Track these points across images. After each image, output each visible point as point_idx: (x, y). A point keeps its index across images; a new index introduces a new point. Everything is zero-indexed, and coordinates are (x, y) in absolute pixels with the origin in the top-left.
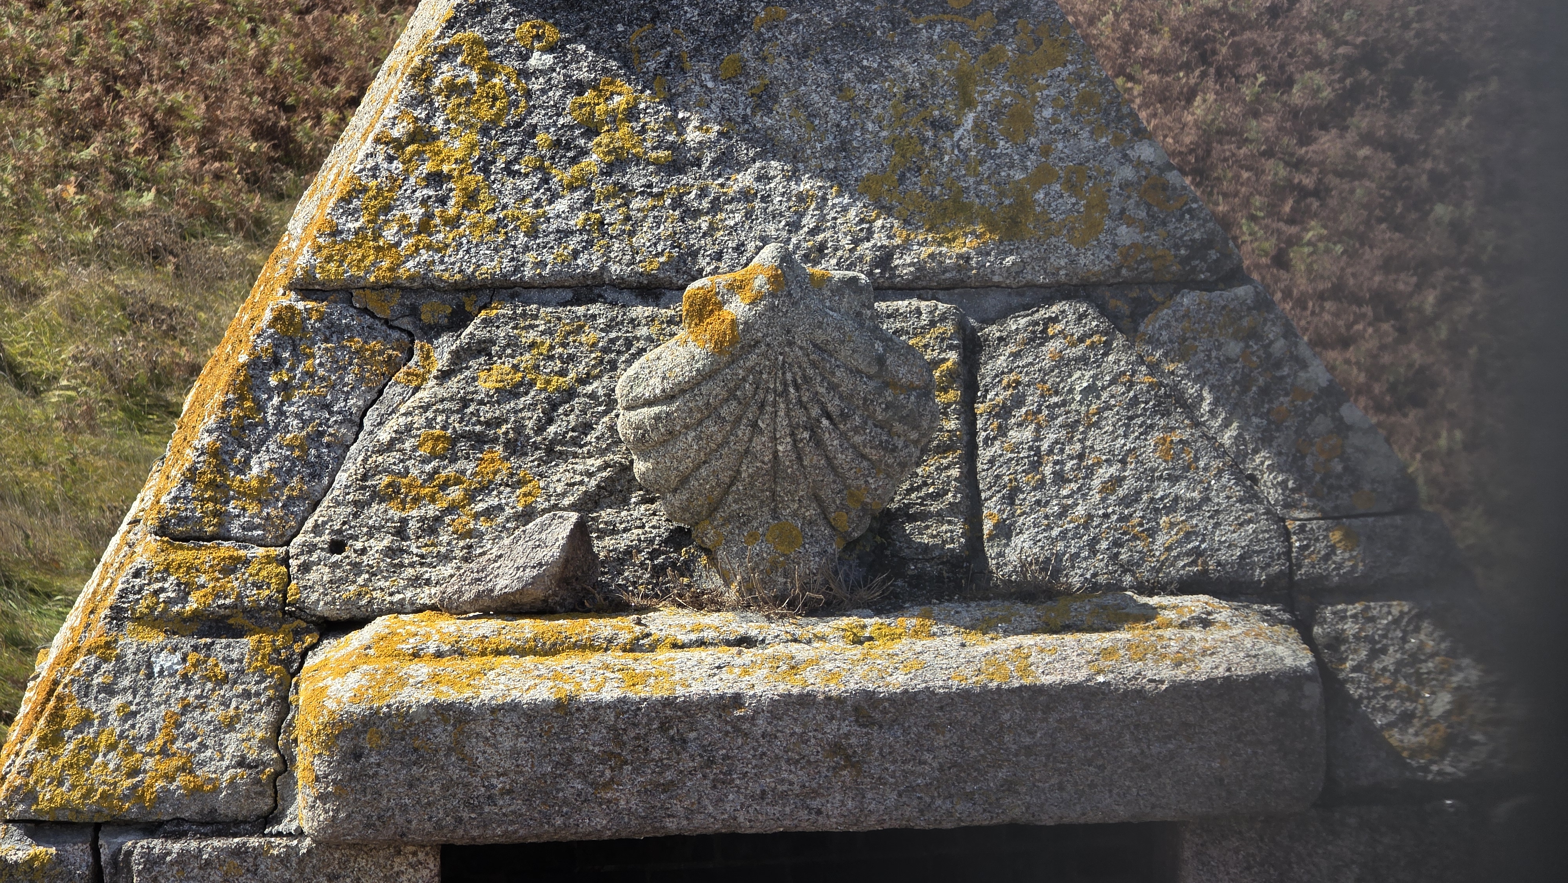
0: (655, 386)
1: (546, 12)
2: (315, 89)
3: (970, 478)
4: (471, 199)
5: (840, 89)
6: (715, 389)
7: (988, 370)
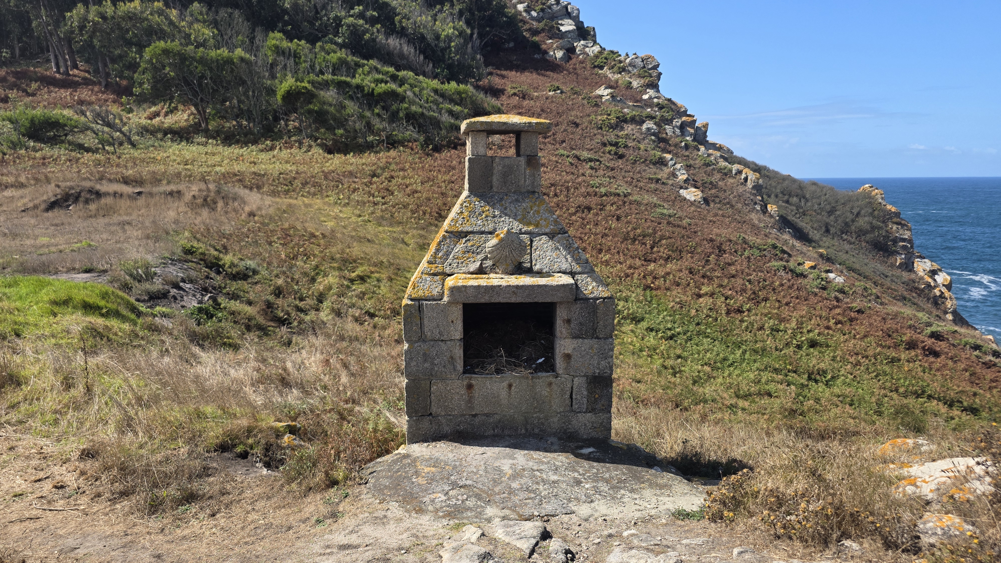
0: (491, 245)
1: (478, 197)
2: (444, 208)
3: (531, 258)
4: (468, 221)
5: (515, 207)
6: (499, 246)
7: (534, 244)
